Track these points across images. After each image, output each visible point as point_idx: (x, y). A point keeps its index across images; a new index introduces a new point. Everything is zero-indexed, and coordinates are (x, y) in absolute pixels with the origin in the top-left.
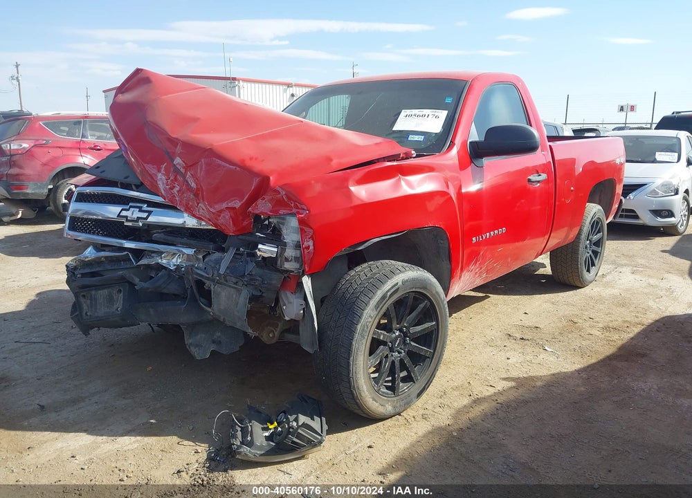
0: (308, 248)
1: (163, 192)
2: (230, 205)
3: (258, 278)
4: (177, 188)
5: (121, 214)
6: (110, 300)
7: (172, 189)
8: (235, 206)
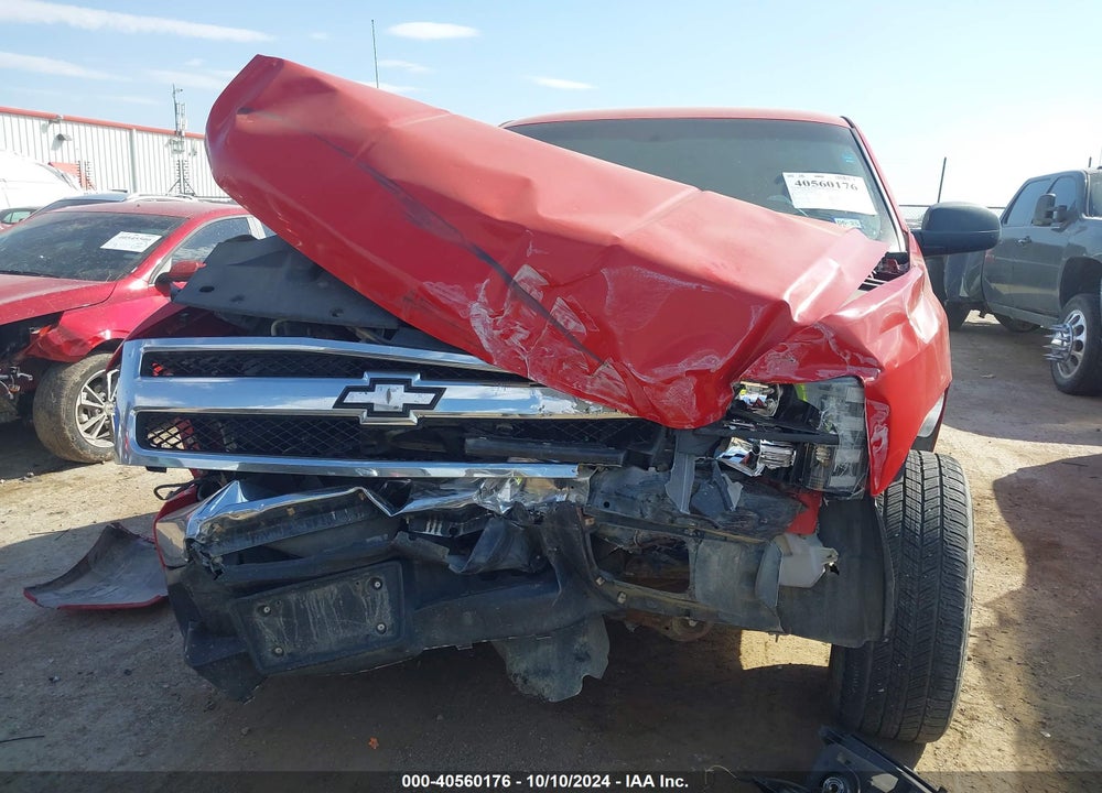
0: (878, 443)
1: (486, 345)
2: (696, 365)
3: (751, 514)
4: (523, 334)
5: (348, 400)
6: (350, 608)
7: (506, 336)
8: (709, 366)
